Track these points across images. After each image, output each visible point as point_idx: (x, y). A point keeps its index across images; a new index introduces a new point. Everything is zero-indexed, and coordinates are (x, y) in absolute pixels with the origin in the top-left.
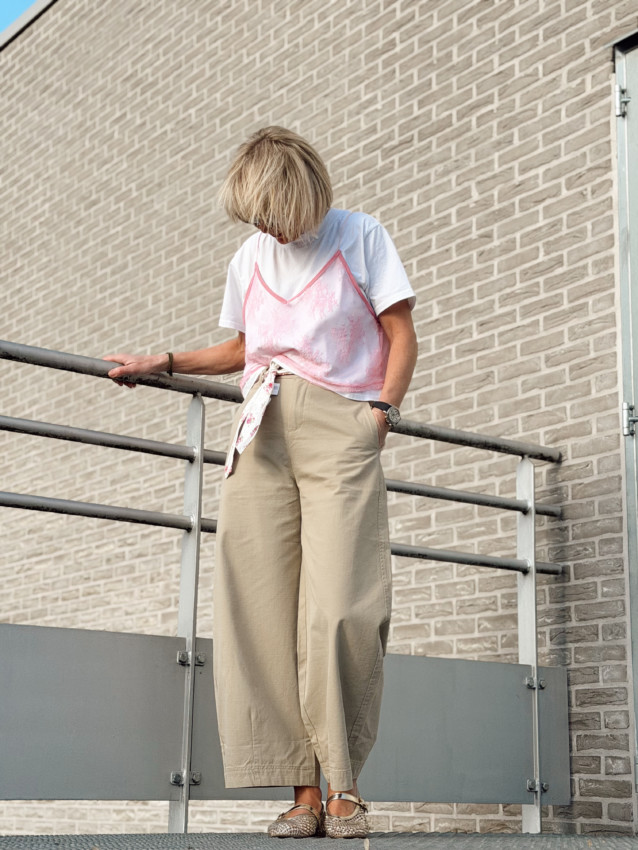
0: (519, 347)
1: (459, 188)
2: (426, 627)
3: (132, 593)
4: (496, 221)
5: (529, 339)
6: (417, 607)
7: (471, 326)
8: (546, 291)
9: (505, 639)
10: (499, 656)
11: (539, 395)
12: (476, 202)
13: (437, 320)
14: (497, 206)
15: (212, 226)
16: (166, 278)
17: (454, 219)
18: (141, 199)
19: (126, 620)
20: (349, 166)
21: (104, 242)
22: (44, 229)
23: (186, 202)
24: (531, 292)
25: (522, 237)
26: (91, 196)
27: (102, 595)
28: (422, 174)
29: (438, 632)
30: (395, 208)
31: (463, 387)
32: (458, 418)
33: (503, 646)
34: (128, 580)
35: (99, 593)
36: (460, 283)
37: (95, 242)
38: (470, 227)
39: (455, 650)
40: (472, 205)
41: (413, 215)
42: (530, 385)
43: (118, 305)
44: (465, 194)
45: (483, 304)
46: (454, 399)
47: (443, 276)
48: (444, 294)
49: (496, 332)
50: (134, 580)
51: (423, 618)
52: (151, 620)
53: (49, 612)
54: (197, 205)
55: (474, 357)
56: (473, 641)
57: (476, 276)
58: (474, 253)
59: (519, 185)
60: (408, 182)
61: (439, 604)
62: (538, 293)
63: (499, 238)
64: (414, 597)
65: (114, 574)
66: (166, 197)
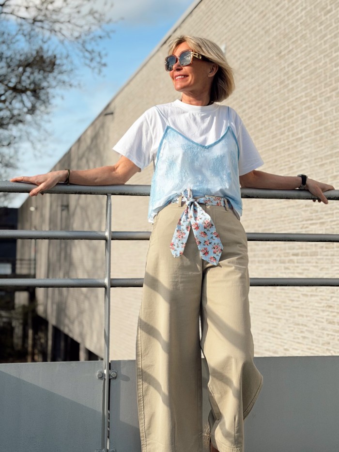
22: (303, 27)
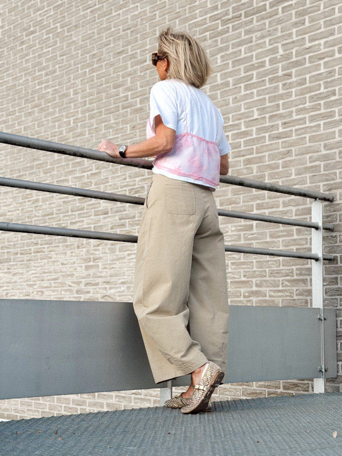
0: (307, 138)
1: (271, 47)
2: (251, 282)
3: (65, 253)
4: (294, 67)
5: (314, 134)
6: (244, 272)
7: (278, 124)
8: (325, 109)
9: (298, 292)
10: (294, 300)
11: (320, 165)
12: (281, 55)
13: (256, 119)
14: (294, 59)
15: (112, 54)
16: (81, 80)
17: (267, 63)
18: (64, 34)
19: (62, 268)
20: (200, 28)
21: (40, 56)
23: (94, 38)
24: (314, 108)
25: (310, 78)
26: (30, 28)
27: (46, 253)
28: (247, 37)
29: (257, 285)
30: (230, 54)
31: (272, 157)
32: (270, 173)
33: (297, 295)
34: (62, 246)
35: (44, 252)
36: (271, 100)
37: (33, 56)
38: (278, 69)
39: (268, 295)
40: (279, 57)
41: (241, 59)
42: (314, 159)
43: (50, 93)
44: (275, 50)
45: (286, 112)
46: (267, 163)
47: (260, 95)
48: (261, 105)
49: (294, 129)
50: (67, 246)
51: (248, 278)
52: (78, 268)
53: (12, 260)
54: (101, 40)
55: (280, 141)
56: (279, 291)
57: (281, 97)
58: (280, 84)
59: (308, 48)
60: (238, 40)
61: (258, 271)
62: (320, 109)
63: (295, 77)
64: (243, 266)
65: (53, 243)
66: (80, 34)
